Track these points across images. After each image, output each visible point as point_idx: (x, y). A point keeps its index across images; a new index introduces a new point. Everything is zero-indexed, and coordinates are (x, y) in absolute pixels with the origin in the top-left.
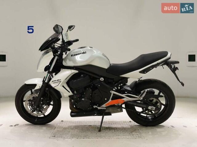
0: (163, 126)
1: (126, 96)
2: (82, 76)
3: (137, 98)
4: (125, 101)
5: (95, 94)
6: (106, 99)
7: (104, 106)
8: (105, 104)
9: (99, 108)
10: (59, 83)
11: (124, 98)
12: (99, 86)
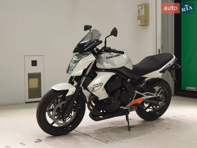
0: (163, 119)
1: (145, 94)
2: (117, 78)
3: (153, 95)
4: (144, 99)
5: (123, 95)
6: (130, 99)
7: (129, 105)
8: (129, 104)
9: (125, 108)
10: (101, 86)
11: (143, 96)
12: (128, 86)
